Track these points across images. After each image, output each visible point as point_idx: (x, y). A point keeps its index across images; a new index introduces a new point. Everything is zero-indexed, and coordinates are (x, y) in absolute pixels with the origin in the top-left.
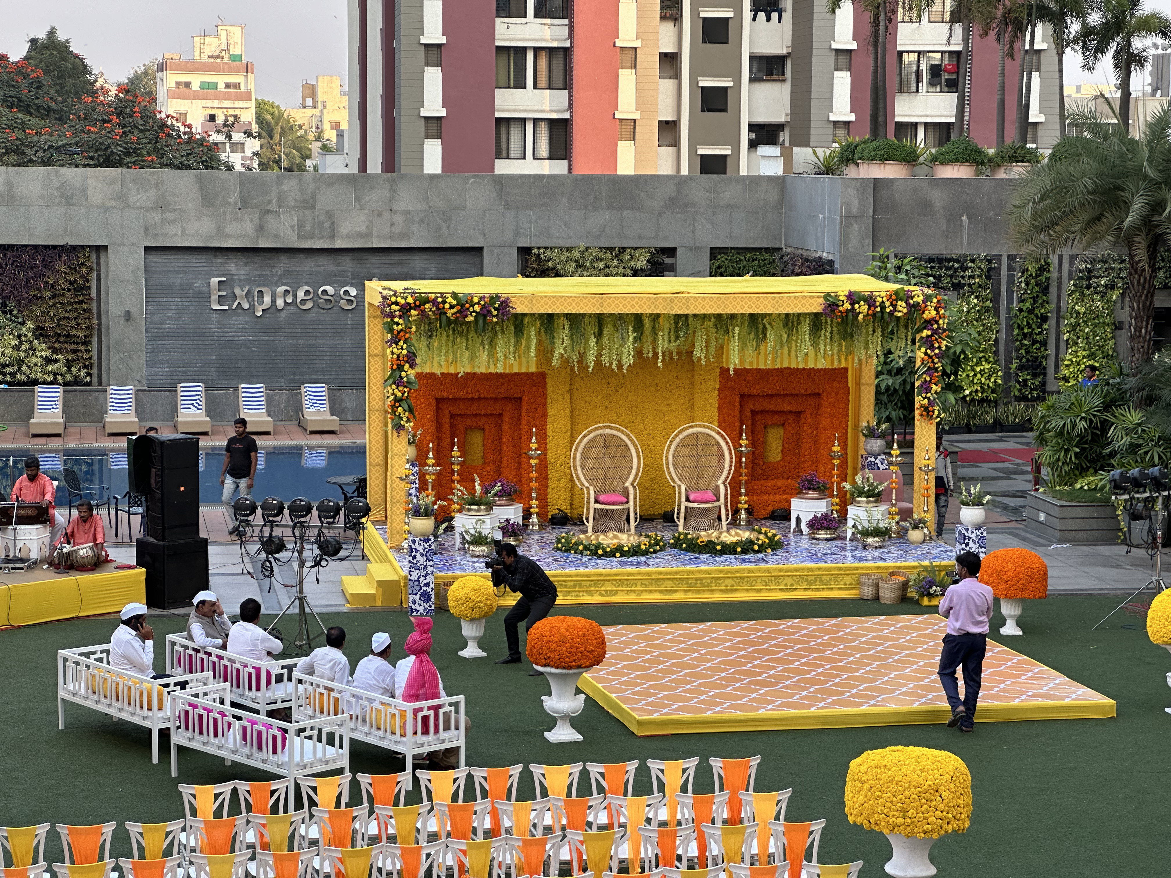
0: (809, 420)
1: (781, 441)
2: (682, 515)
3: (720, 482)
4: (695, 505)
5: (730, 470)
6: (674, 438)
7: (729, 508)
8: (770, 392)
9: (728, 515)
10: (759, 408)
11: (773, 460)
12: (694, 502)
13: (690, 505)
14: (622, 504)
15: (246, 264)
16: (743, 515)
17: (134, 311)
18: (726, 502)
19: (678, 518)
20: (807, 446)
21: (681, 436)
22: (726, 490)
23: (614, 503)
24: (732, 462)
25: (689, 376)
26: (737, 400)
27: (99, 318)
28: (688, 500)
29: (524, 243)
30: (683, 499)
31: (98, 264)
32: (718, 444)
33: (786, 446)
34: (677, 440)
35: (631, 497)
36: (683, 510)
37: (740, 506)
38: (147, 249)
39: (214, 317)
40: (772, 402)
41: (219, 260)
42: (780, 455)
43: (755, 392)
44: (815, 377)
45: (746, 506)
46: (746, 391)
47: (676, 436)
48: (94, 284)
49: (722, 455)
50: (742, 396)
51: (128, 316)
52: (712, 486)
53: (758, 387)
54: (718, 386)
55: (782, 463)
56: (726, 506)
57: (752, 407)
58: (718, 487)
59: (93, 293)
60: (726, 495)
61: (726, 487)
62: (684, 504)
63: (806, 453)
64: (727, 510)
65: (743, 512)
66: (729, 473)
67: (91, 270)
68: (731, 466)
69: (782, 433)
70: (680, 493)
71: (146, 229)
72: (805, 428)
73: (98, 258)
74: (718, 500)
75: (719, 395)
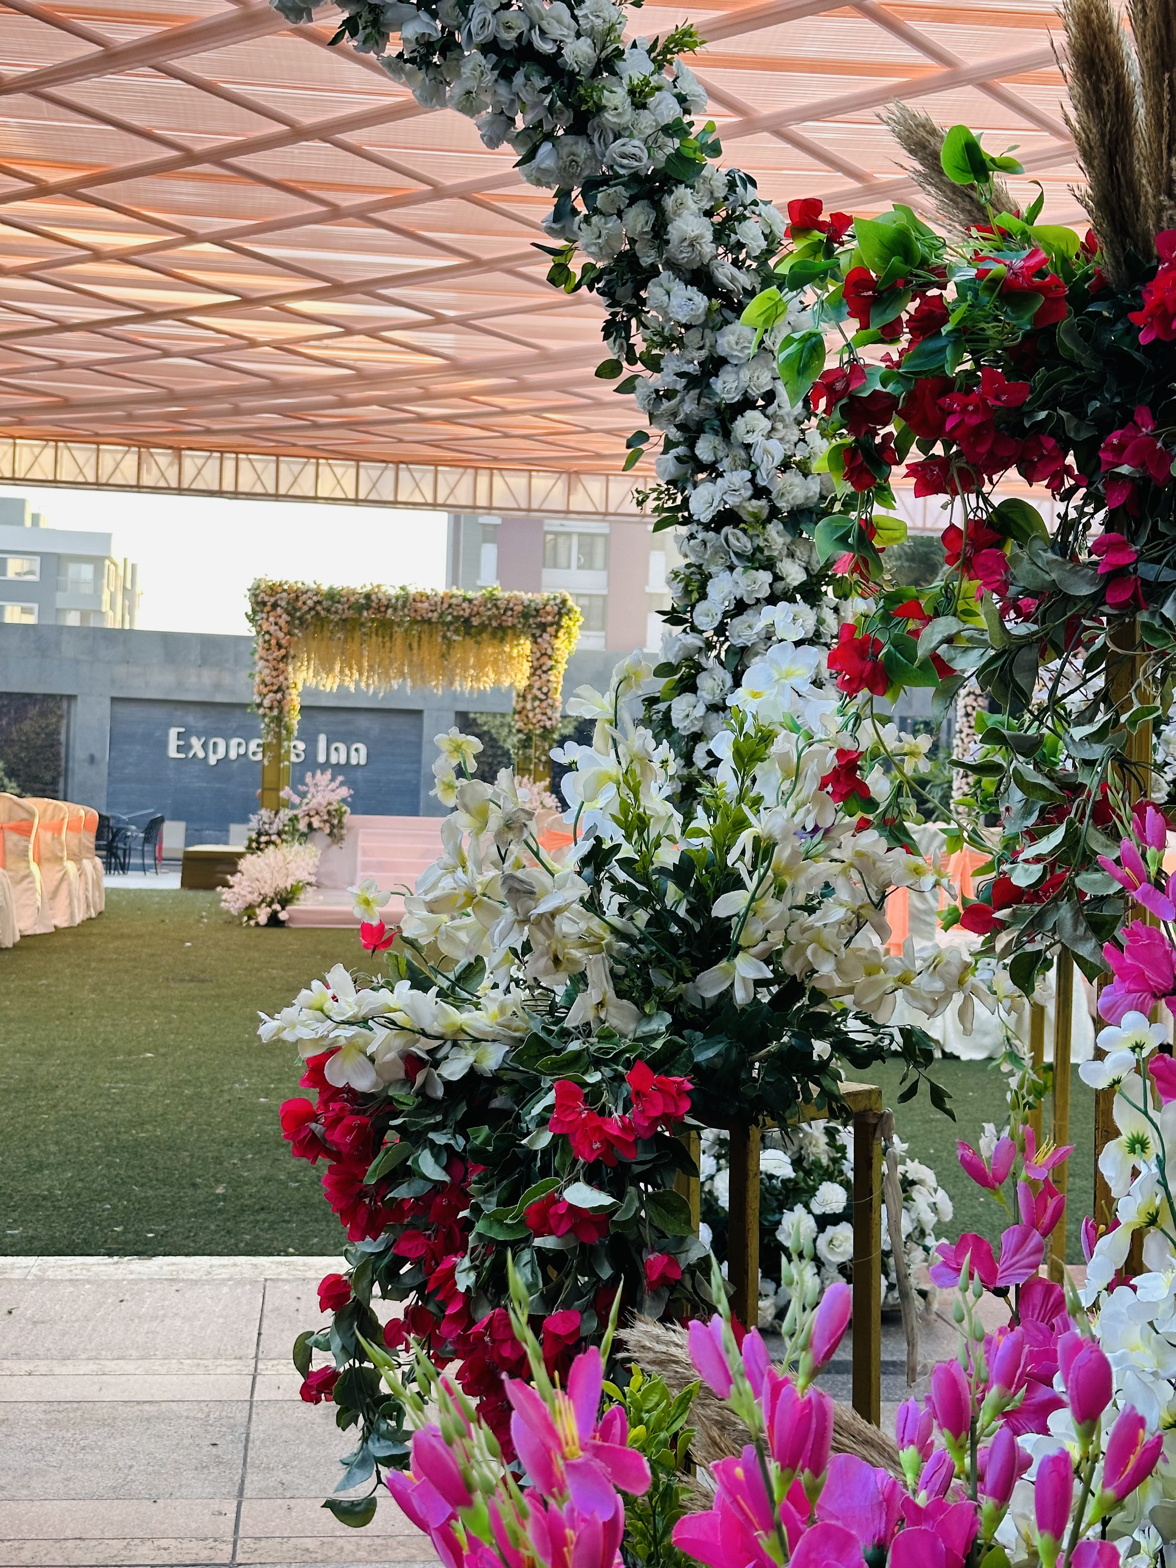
15: (204, 718)
17: (98, 755)
27: (67, 762)
29: (462, 708)
31: (69, 712)
38: (113, 699)
39: (172, 764)
41: (179, 713)
48: (63, 731)
51: (92, 759)
59: (63, 737)
67: (61, 717)
71: (113, 681)
73: (69, 707)
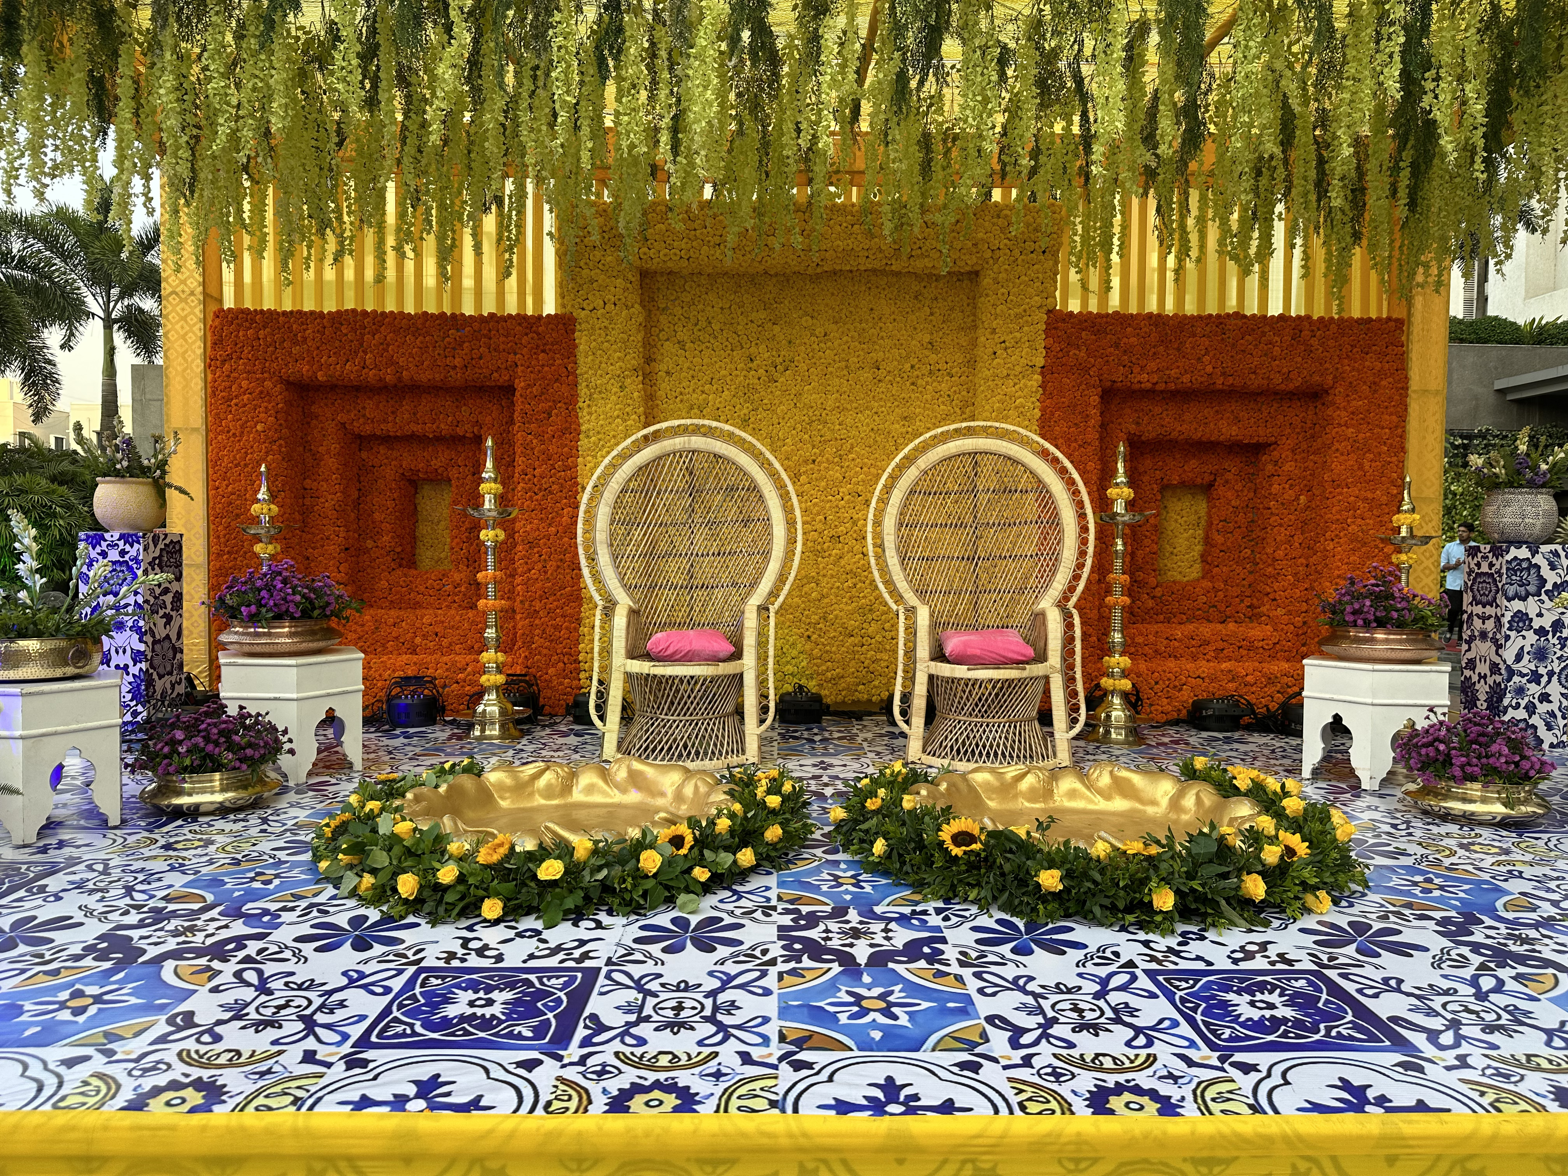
0: (1288, 467)
1: (1200, 532)
2: (919, 703)
3: (1047, 604)
4: (961, 671)
5: (1080, 566)
6: (902, 468)
7: (1080, 687)
8: (1186, 379)
9: (1075, 709)
10: (1150, 431)
11: (1179, 577)
12: (958, 660)
13: (945, 670)
14: (716, 659)
16: (1118, 713)
18: (1068, 667)
19: (904, 713)
20: (1282, 534)
21: (924, 462)
22: (1069, 626)
23: (688, 658)
24: (1084, 542)
25: (964, 341)
26: (1095, 399)
28: (939, 655)
30: (923, 651)
32: (1041, 488)
33: (1219, 539)
34: (912, 474)
35: (749, 641)
36: (921, 689)
37: (1106, 682)
40: (1187, 416)
42: (1198, 566)
43: (1143, 379)
44: (1314, 342)
45: (1126, 684)
46: (1119, 375)
47: (909, 460)
49: (1055, 521)
50: (1108, 394)
52: (1021, 616)
53: (1153, 365)
54: (1040, 361)
55: (1206, 584)
56: (1069, 680)
57: (1132, 428)
58: (1040, 617)
60: (1068, 640)
61: (1067, 617)
62: (925, 667)
63: (1280, 553)
64: (1074, 694)
65: (1117, 701)
66: (1076, 577)
68: (1082, 554)
69: (1203, 513)
70: (912, 631)
72: (1275, 488)
74: (1041, 657)
75: (1043, 386)
